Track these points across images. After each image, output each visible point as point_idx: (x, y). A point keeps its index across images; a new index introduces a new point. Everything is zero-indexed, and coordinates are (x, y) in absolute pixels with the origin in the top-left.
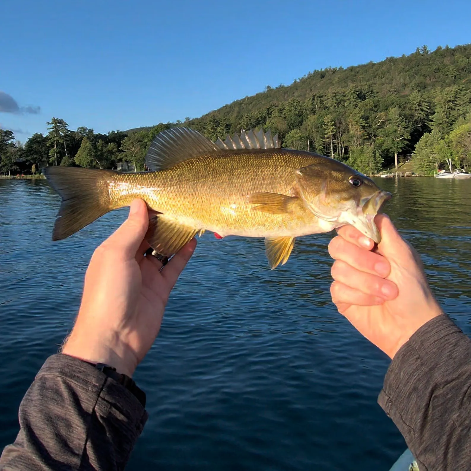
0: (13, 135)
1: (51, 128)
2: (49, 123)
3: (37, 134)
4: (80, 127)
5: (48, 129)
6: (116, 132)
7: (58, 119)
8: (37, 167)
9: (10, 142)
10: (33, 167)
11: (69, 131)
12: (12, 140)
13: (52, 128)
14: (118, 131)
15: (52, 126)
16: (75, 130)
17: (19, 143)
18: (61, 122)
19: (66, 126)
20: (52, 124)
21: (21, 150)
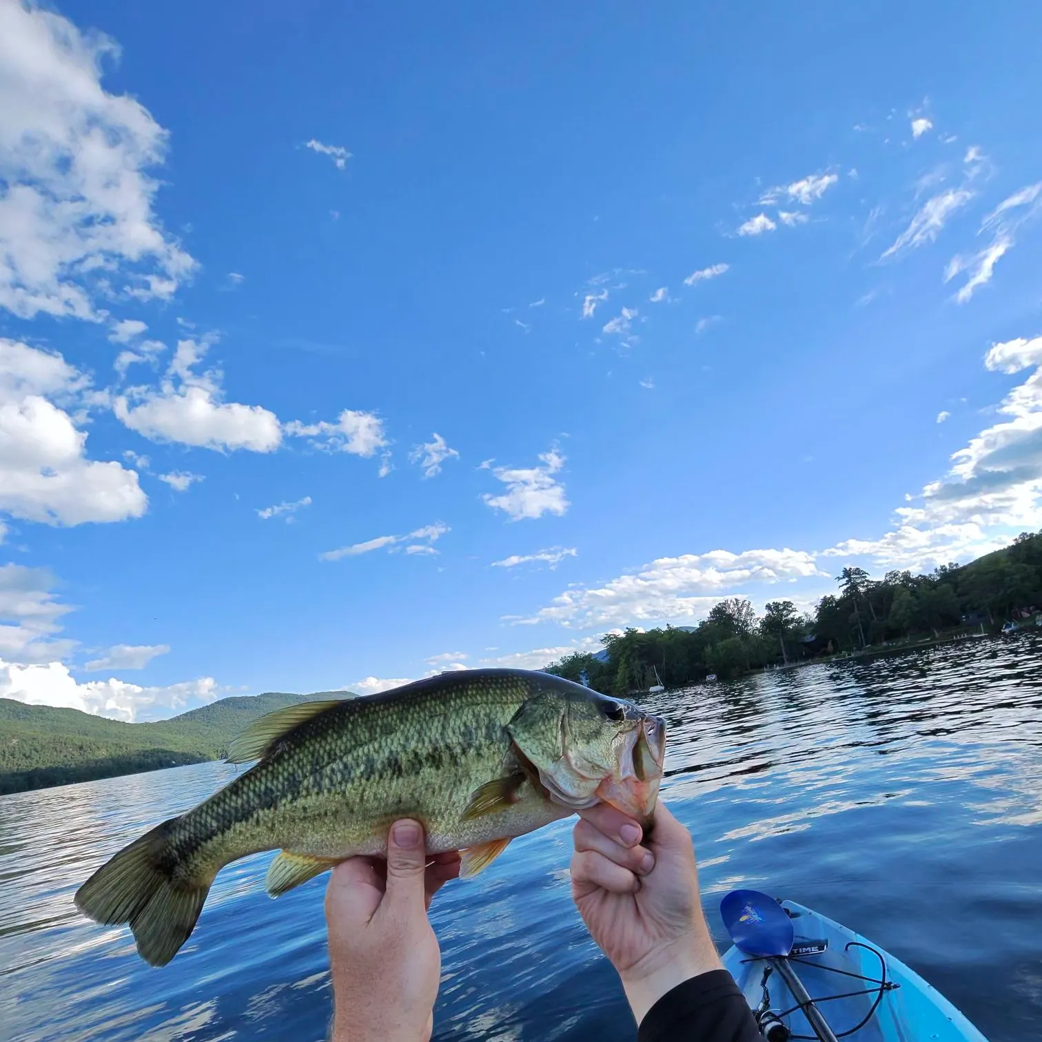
0: (793, 607)
1: (843, 585)
2: (839, 578)
3: (825, 597)
4: (888, 572)
5: (840, 586)
6: (948, 567)
7: (851, 569)
8: (834, 643)
9: (791, 616)
10: (830, 644)
11: (872, 582)
12: (794, 613)
13: (846, 584)
14: (950, 564)
15: (844, 581)
16: (882, 579)
17: (806, 615)
18: (858, 571)
19: (866, 577)
20: (844, 577)
21: (810, 624)
